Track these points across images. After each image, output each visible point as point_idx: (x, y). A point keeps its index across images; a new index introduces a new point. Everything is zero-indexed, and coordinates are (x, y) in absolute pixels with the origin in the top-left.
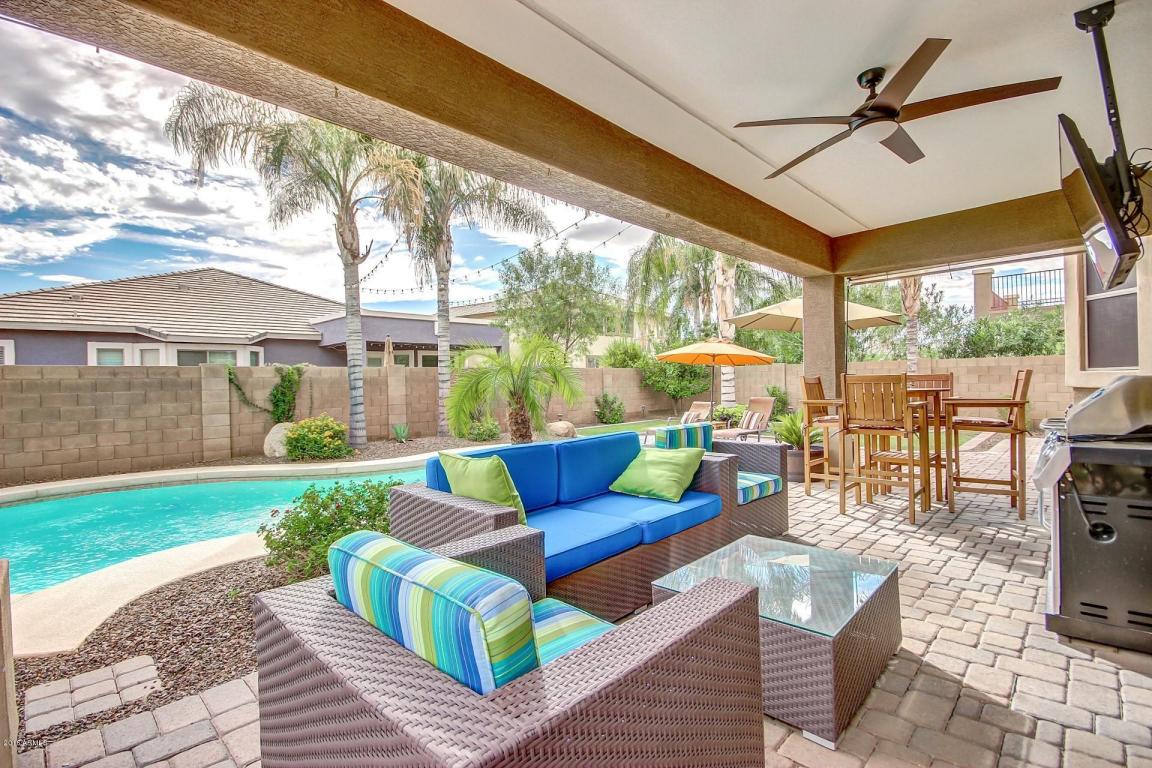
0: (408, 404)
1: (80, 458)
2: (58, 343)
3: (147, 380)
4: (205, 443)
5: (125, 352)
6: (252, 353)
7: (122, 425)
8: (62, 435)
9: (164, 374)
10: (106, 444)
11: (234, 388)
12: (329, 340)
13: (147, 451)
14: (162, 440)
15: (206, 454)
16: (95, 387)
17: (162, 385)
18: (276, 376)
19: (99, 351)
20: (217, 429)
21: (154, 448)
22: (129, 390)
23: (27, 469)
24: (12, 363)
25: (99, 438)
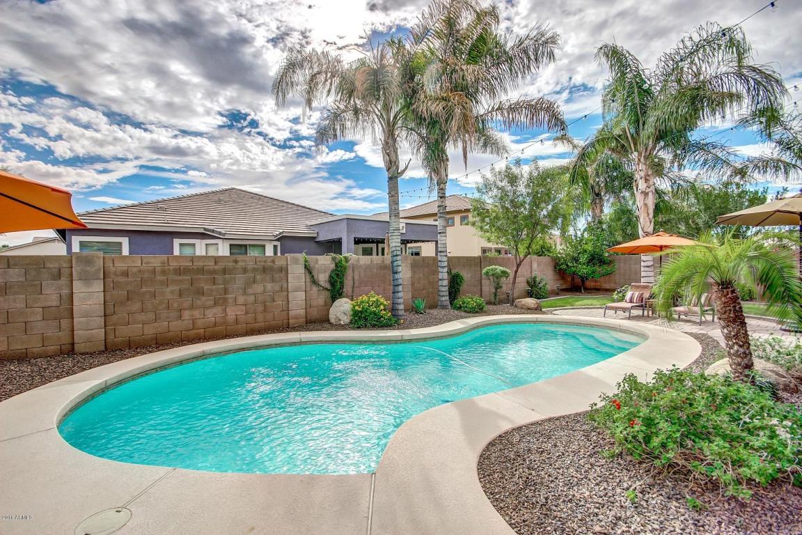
0: (413, 284)
1: (215, 325)
2: (155, 239)
3: (255, 266)
4: (290, 312)
5: (196, 246)
6: (274, 246)
7: (241, 299)
8: (205, 308)
9: (265, 262)
10: (232, 313)
11: (307, 271)
12: (323, 237)
13: (256, 319)
14: (265, 311)
15: (291, 321)
16: (224, 271)
17: (264, 270)
18: (332, 264)
19: (181, 245)
20: (297, 303)
21: (260, 317)
22: (245, 273)
23: (183, 332)
24: (128, 254)
25: (227, 309)
